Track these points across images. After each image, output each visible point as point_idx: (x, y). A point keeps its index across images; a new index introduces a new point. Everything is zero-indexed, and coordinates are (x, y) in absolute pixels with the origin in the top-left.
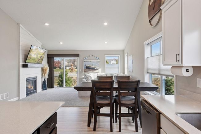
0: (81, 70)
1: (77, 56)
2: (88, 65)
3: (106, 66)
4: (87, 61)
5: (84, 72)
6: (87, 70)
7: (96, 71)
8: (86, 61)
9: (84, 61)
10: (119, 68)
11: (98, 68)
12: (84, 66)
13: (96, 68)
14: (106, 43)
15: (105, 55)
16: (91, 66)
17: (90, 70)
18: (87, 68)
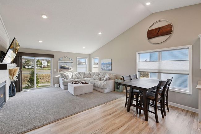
0: (55, 70)
1: (52, 56)
2: (63, 66)
3: (78, 66)
4: (62, 61)
5: (59, 71)
6: (62, 70)
7: (70, 70)
8: (60, 61)
9: (59, 61)
10: (86, 68)
11: (71, 68)
12: (59, 66)
13: (70, 68)
14: (84, 48)
15: (77, 58)
16: (65, 66)
17: (65, 69)
18: (62, 68)
